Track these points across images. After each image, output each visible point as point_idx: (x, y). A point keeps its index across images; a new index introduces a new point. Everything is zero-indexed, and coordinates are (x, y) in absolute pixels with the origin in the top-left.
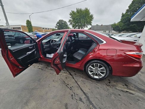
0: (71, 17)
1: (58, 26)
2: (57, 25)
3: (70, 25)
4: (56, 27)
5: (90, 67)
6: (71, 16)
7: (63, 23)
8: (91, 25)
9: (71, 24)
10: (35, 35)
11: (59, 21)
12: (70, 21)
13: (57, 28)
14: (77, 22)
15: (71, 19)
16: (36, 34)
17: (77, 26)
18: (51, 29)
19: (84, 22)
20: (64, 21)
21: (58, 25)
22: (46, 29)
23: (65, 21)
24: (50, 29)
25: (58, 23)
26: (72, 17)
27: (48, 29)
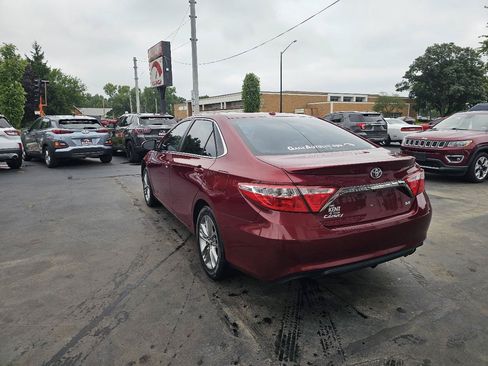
1: (417, 78)
2: (408, 75)
4: (406, 88)
7: (451, 63)
11: (429, 50)
18: (371, 98)
20: (459, 50)
21: (419, 73)
22: (345, 99)
23: (467, 50)
24: (365, 102)
25: (420, 63)
27: (358, 100)
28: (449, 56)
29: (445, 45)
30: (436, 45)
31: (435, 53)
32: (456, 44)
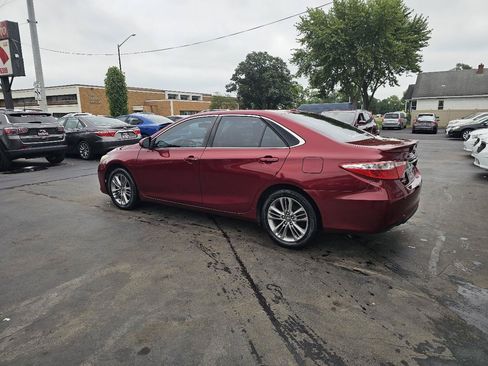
0: (303, 41)
1: (241, 81)
2: (234, 78)
3: (299, 74)
4: (234, 89)
5: (272, 208)
6: (303, 36)
7: (266, 70)
8: (416, 69)
9: (305, 69)
10: (137, 129)
11: (249, 57)
12: (299, 56)
13: (234, 94)
14: (337, 63)
15: (304, 47)
16: (139, 121)
17: (335, 82)
18: (206, 97)
19: (376, 60)
20: (271, 59)
21: (243, 77)
22: (183, 97)
23: (277, 59)
24: (201, 100)
25: (242, 68)
26: (309, 37)
27: (195, 98)
28: (265, 63)
29: (261, 54)
30: (254, 53)
31: (255, 60)
32: (270, 54)
